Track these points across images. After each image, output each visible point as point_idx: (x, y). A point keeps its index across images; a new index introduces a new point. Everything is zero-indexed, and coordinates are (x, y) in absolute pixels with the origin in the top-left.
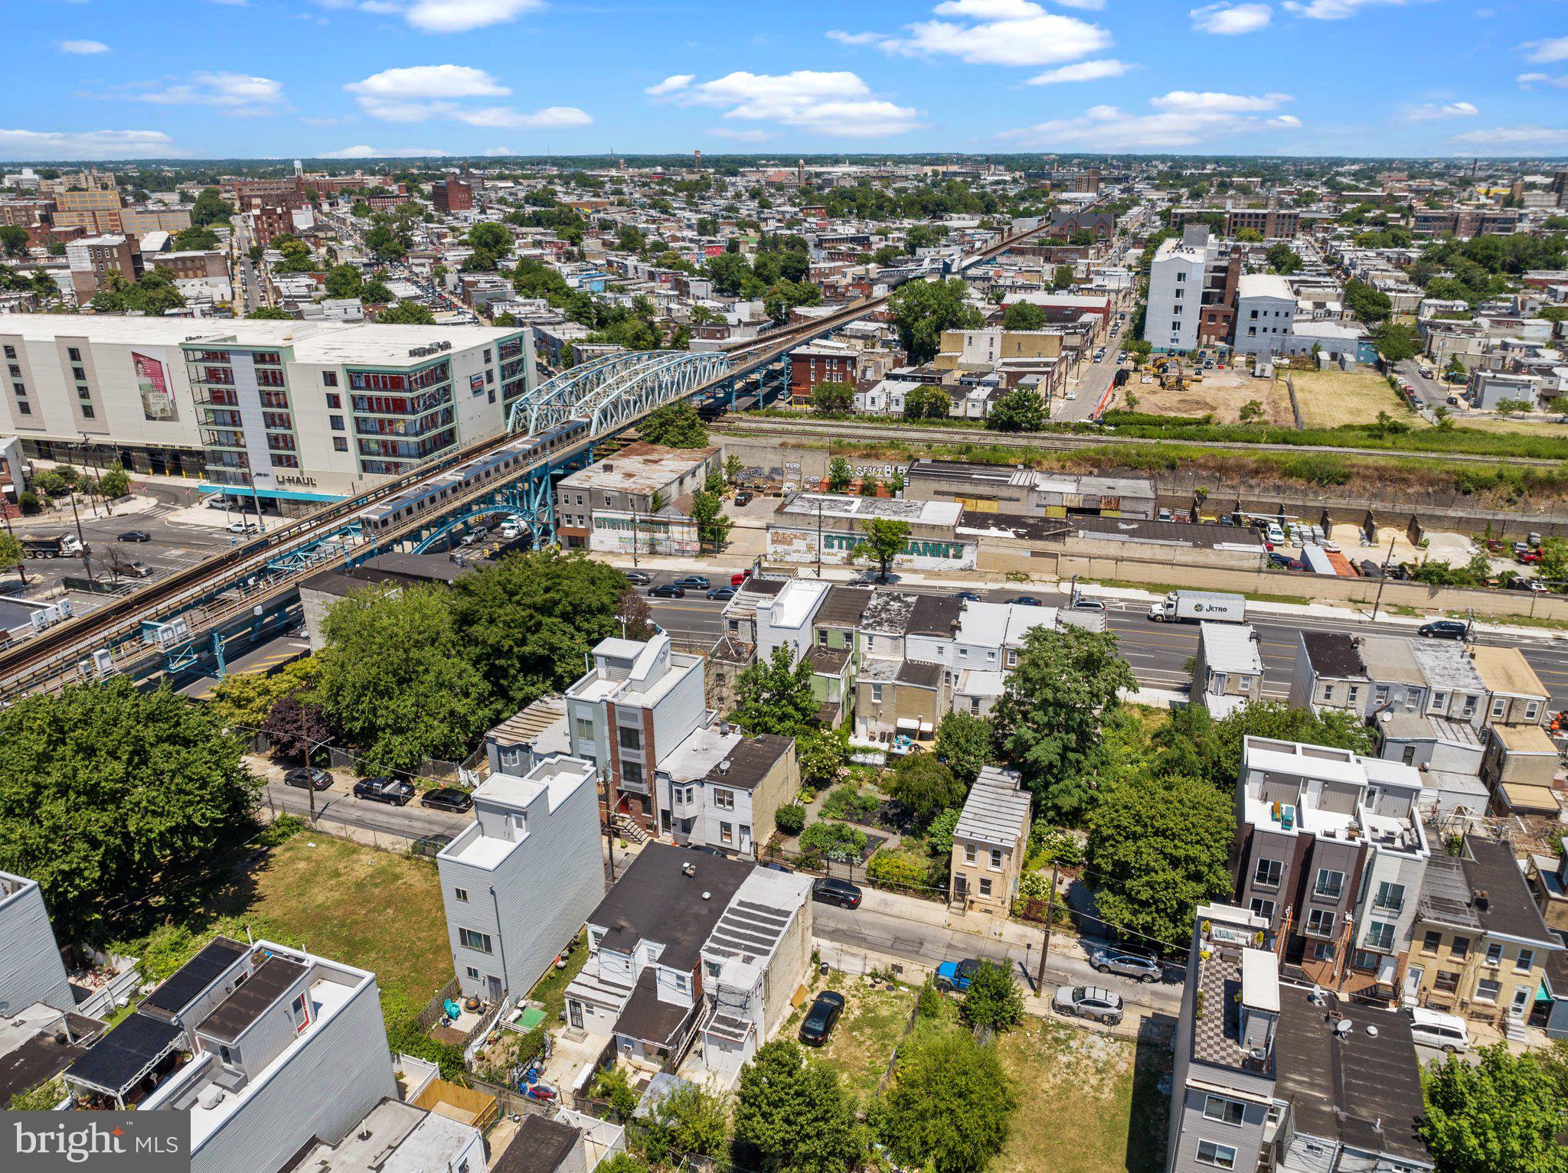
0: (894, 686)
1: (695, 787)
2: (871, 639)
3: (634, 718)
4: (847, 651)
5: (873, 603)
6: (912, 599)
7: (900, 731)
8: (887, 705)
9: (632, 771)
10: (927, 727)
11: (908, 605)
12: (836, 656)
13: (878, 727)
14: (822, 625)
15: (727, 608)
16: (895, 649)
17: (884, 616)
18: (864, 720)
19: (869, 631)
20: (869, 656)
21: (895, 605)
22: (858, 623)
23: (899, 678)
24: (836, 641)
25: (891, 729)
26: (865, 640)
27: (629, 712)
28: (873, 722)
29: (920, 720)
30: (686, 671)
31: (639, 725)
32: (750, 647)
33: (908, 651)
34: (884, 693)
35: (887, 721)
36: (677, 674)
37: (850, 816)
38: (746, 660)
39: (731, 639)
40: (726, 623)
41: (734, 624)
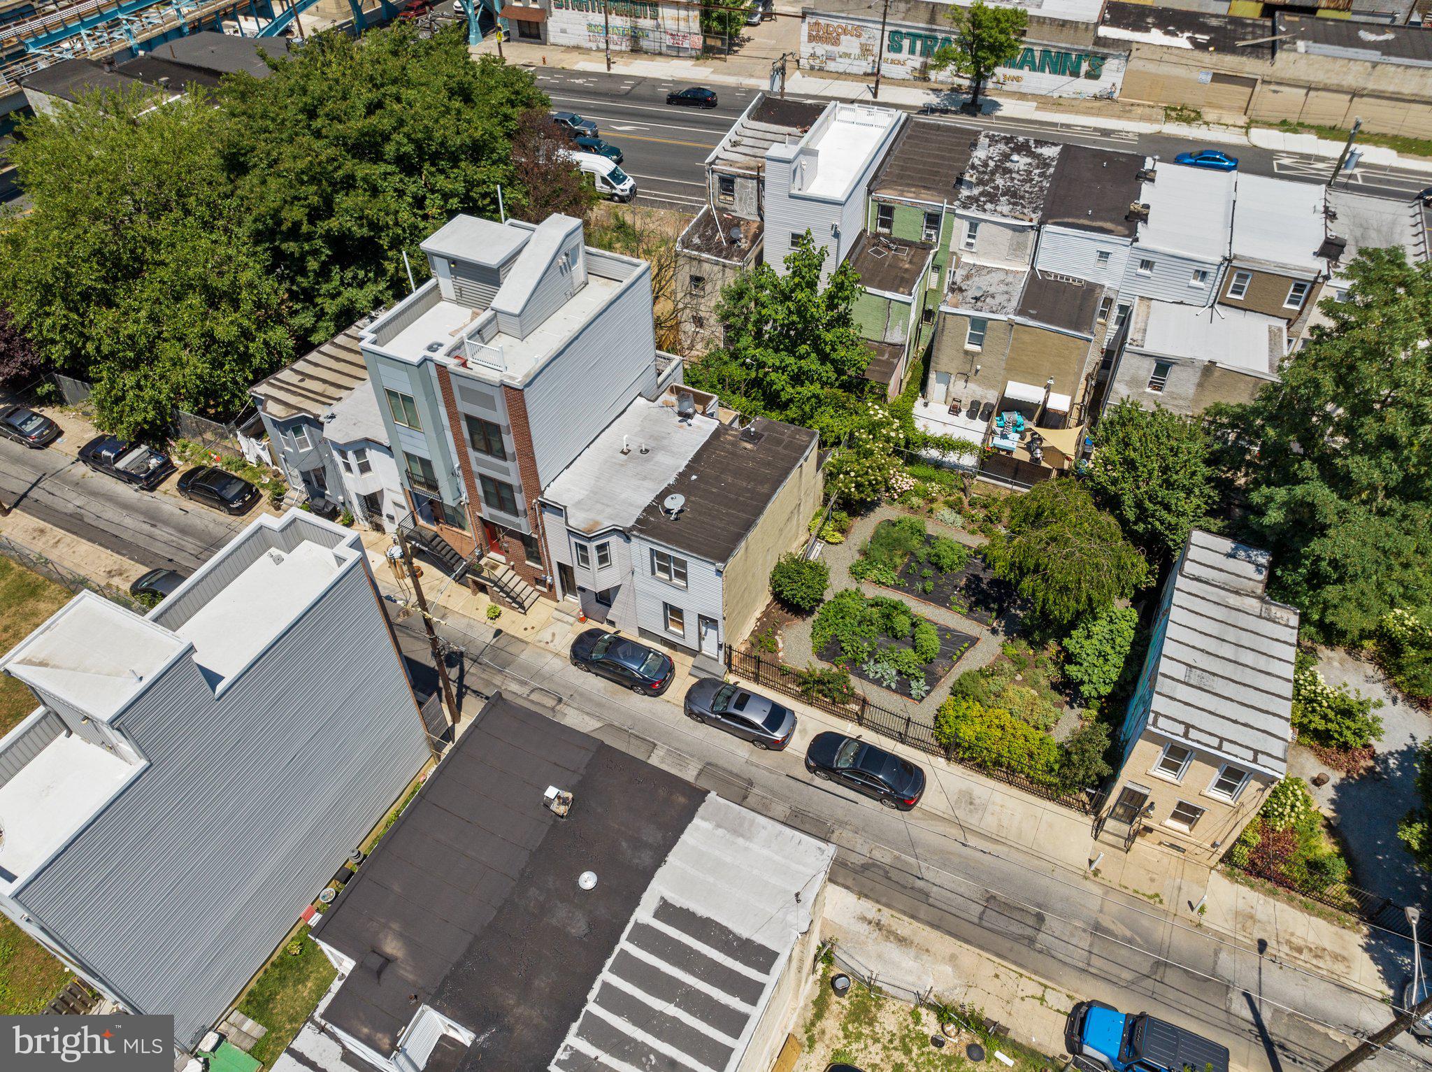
0: (1011, 324)
1: (615, 542)
2: (974, 226)
3: (488, 402)
4: (925, 247)
5: (980, 154)
6: (1050, 152)
7: (1008, 405)
8: (992, 357)
9: (499, 494)
10: (1059, 402)
11: (1043, 163)
12: (905, 255)
13: (969, 391)
14: (887, 195)
15: (717, 151)
16: (1016, 249)
17: (1000, 182)
18: (945, 378)
19: (973, 213)
20: (967, 259)
21: (1020, 162)
22: (953, 195)
23: (1020, 312)
24: (908, 226)
25: (991, 397)
26: (962, 227)
27: (479, 390)
28: (961, 383)
29: (1048, 388)
30: (617, 288)
31: (499, 416)
32: (753, 228)
33: (1041, 256)
34: (989, 336)
35: (987, 383)
36: (597, 294)
37: (908, 580)
38: (743, 254)
39: (721, 210)
40: (713, 180)
41: (727, 183)
